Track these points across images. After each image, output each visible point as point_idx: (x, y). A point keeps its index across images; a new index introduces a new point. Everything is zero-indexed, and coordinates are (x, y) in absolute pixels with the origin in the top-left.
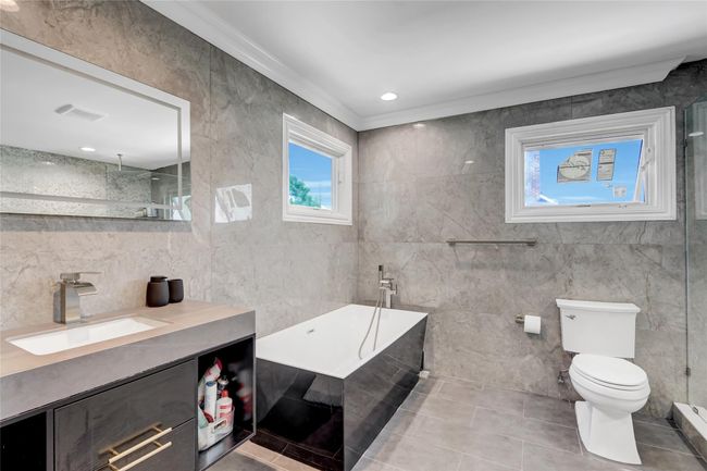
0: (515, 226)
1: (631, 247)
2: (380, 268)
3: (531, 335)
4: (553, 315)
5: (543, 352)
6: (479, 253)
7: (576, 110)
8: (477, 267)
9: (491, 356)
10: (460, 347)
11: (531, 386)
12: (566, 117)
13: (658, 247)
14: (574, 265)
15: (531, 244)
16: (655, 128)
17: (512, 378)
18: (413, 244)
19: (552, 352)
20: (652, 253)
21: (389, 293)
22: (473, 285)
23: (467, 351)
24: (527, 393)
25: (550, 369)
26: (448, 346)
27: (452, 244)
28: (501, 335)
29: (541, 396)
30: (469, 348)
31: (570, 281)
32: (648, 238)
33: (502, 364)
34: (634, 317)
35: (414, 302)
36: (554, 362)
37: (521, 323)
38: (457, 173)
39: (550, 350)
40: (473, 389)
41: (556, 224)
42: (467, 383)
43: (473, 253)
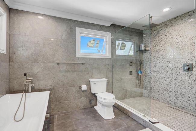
0: (79, 58)
1: (104, 64)
2: (25, 75)
3: (83, 91)
4: (89, 84)
5: (86, 96)
6: (68, 67)
7: (94, 28)
8: (67, 72)
9: (72, 101)
10: (62, 101)
11: (83, 106)
12: (91, 29)
13: (108, 64)
14: (93, 70)
15: (83, 64)
16: (108, 37)
17: (78, 106)
18: (41, 64)
19: (88, 95)
20: (107, 66)
21: (30, 86)
22: (66, 78)
23: (64, 101)
24: (82, 109)
25: (88, 100)
26: (56, 102)
27: (58, 64)
28: (75, 93)
29: (86, 108)
30: (65, 100)
31: (92, 74)
32: (107, 62)
33: (75, 102)
34: (106, 81)
35: (42, 88)
36: (89, 97)
37: (80, 88)
38: (60, 38)
39: (88, 94)
40: (68, 114)
41: (89, 58)
42: (65, 113)
43: (66, 67)
